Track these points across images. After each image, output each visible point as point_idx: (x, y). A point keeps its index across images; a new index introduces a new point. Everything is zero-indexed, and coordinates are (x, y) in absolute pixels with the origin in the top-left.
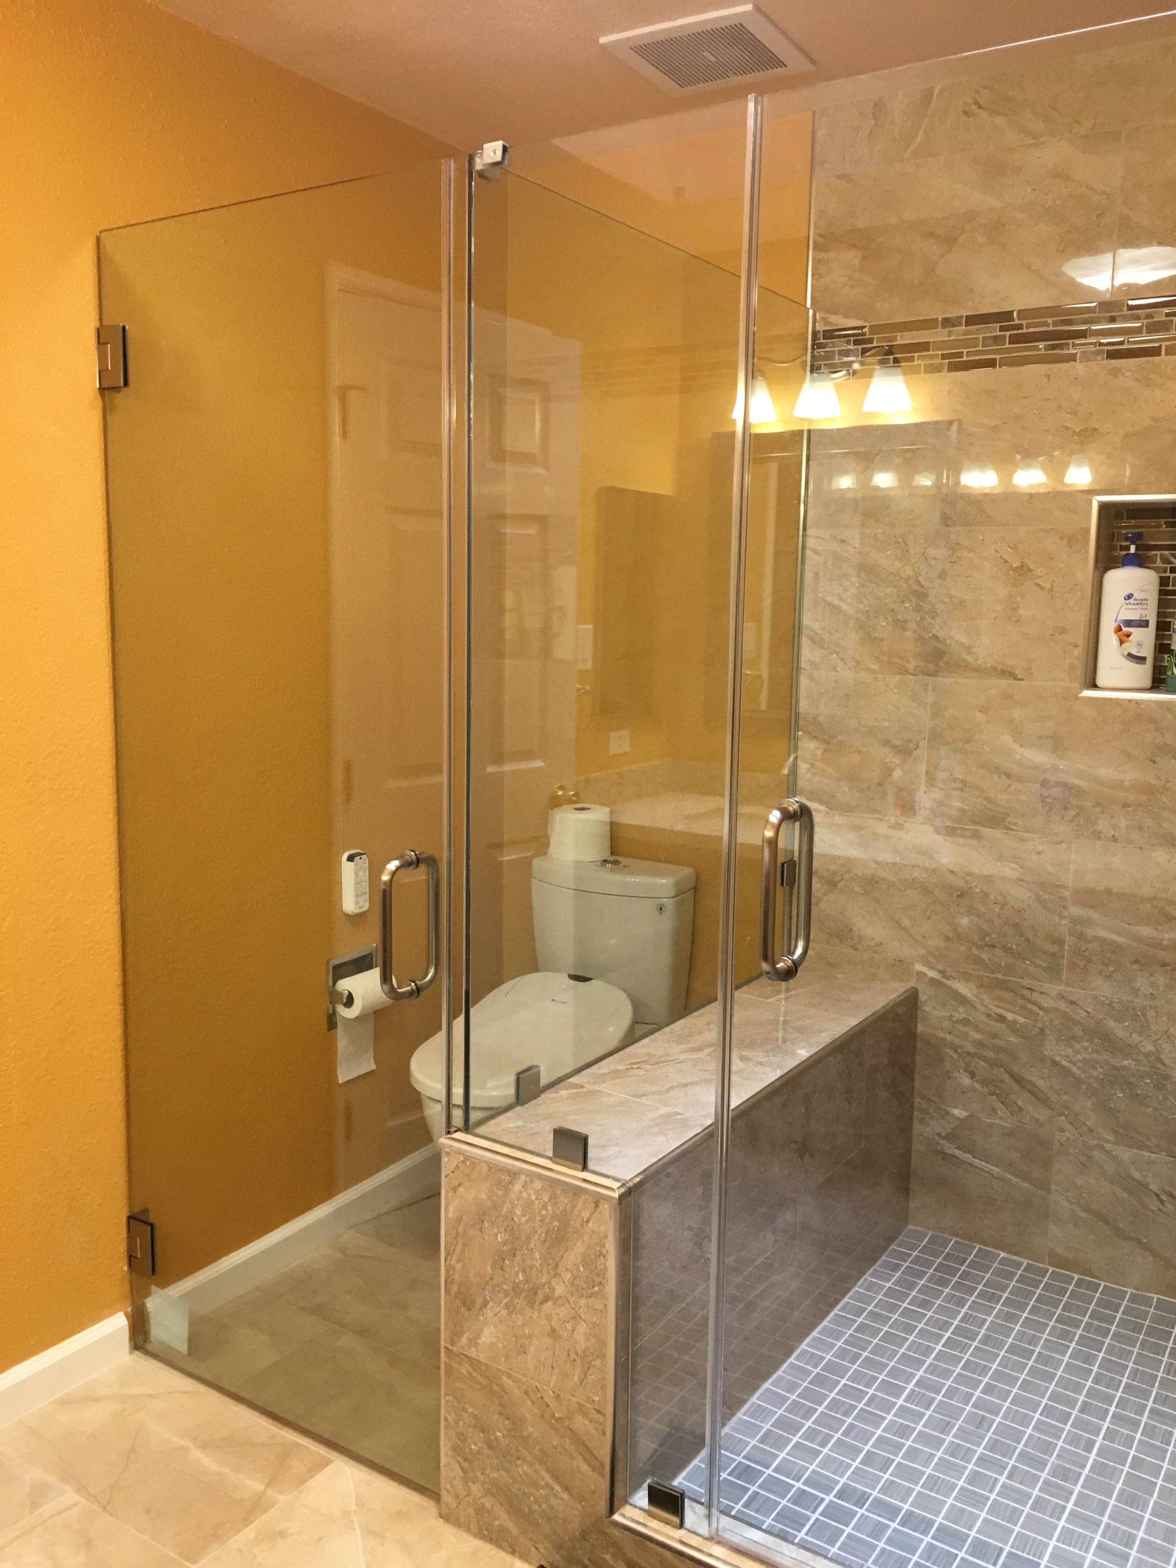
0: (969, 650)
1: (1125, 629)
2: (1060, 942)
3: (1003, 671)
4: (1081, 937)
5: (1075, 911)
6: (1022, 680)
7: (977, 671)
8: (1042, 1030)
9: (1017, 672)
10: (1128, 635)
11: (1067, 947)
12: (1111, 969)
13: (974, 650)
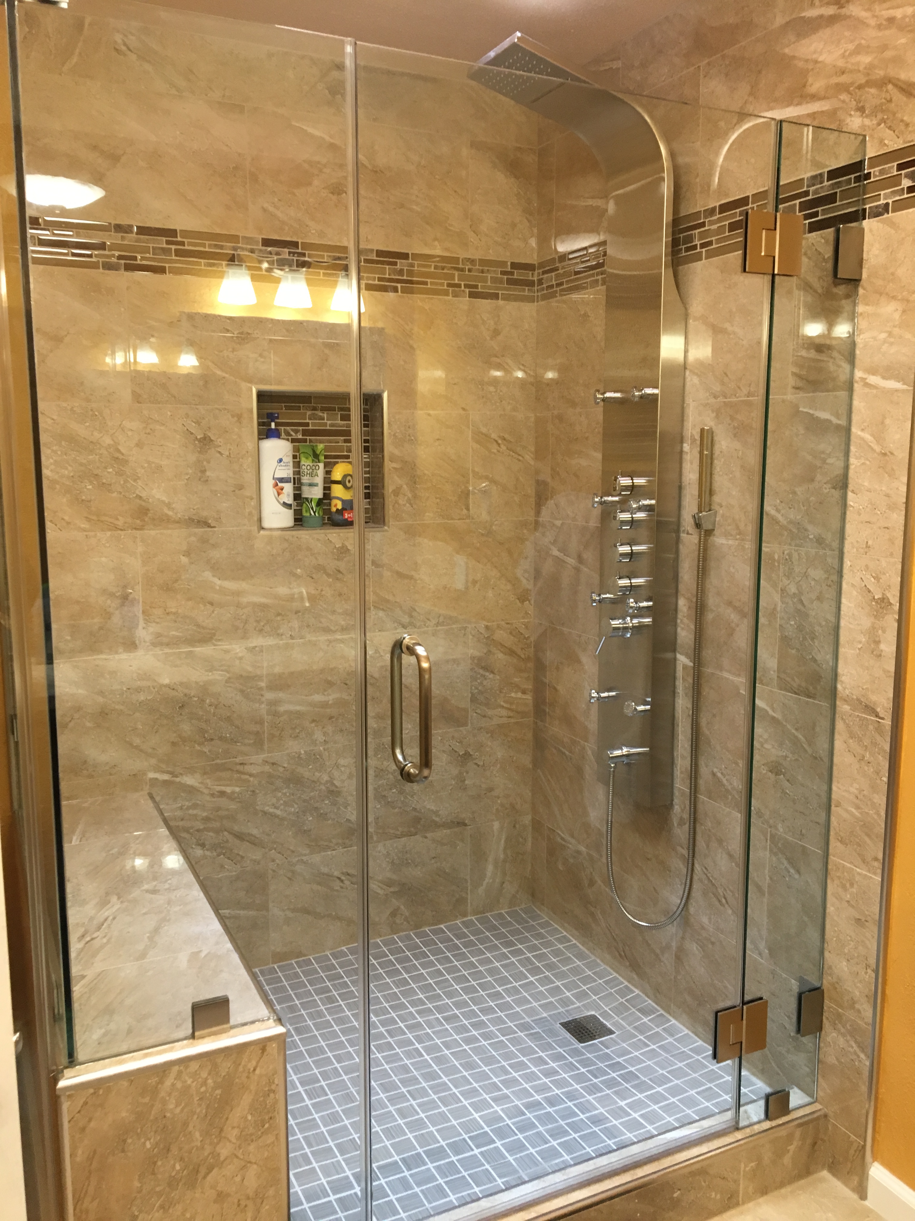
0: (169, 505)
1: (280, 485)
2: (261, 722)
3: (199, 522)
4: (276, 714)
5: (269, 695)
6: (214, 527)
7: (178, 522)
8: (253, 791)
9: (210, 521)
10: (282, 489)
11: (266, 724)
12: (297, 731)
13: (174, 506)
